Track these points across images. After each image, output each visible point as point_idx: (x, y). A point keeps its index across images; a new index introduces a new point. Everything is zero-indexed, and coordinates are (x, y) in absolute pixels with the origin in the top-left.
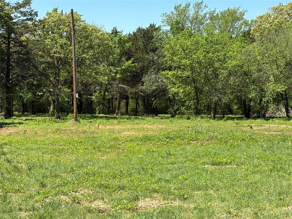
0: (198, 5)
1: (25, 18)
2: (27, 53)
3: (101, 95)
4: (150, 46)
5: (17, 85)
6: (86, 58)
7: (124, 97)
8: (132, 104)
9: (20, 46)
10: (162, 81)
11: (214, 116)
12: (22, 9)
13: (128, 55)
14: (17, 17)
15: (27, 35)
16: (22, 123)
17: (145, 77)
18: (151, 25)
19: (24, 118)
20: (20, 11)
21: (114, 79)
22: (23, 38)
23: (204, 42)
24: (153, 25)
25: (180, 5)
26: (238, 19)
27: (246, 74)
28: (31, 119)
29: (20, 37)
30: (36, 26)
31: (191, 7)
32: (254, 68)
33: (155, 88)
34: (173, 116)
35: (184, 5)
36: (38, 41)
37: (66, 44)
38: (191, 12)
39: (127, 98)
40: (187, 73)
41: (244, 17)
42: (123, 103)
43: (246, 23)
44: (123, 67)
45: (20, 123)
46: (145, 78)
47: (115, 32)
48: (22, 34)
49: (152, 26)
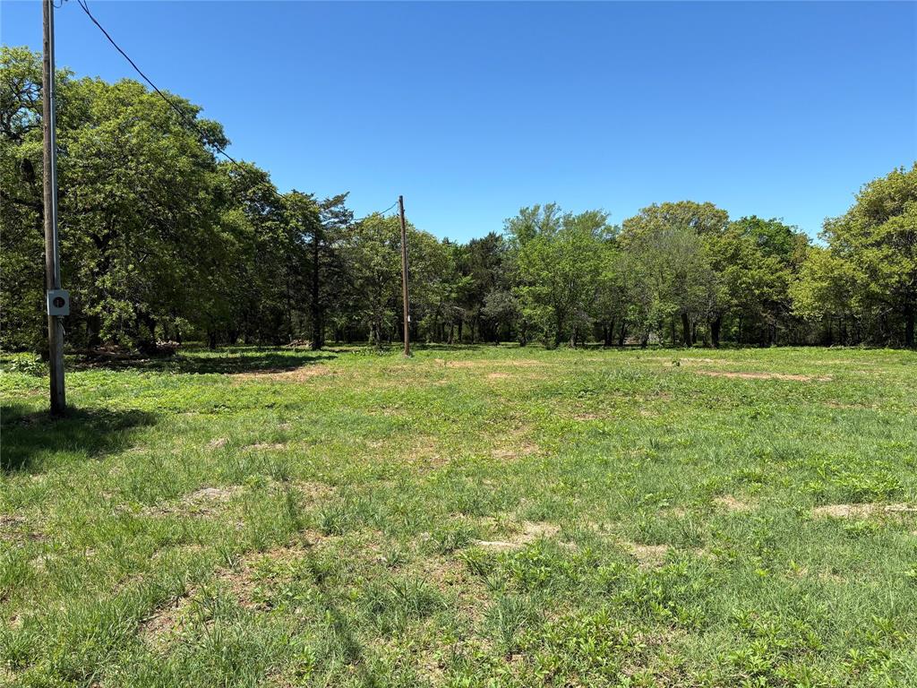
0: (549, 208)
1: (336, 220)
2: (340, 266)
3: (433, 320)
4: (492, 258)
5: (327, 307)
6: (415, 272)
7: (458, 321)
8: (466, 330)
9: (330, 256)
10: (510, 301)
11: (575, 344)
12: (332, 209)
13: (463, 269)
14: (326, 220)
15: (340, 242)
16: (335, 357)
17: (487, 296)
18: (490, 234)
19: (337, 349)
20: (331, 211)
21: (448, 299)
22: (335, 246)
23: (570, 247)
24: (493, 233)
25: (527, 208)
26: (597, 225)
27: (622, 290)
28: (346, 351)
29: (331, 244)
30: (351, 230)
31: (541, 210)
32: (630, 284)
33: (501, 309)
34: (523, 345)
35: (532, 208)
36: (353, 249)
37: (389, 253)
38: (542, 216)
39: (461, 323)
40: (546, 290)
41: (607, 222)
42: (456, 329)
43: (608, 229)
44: (460, 284)
45: (330, 358)
46: (488, 298)
47: (446, 242)
48: (333, 240)
49: (492, 235)
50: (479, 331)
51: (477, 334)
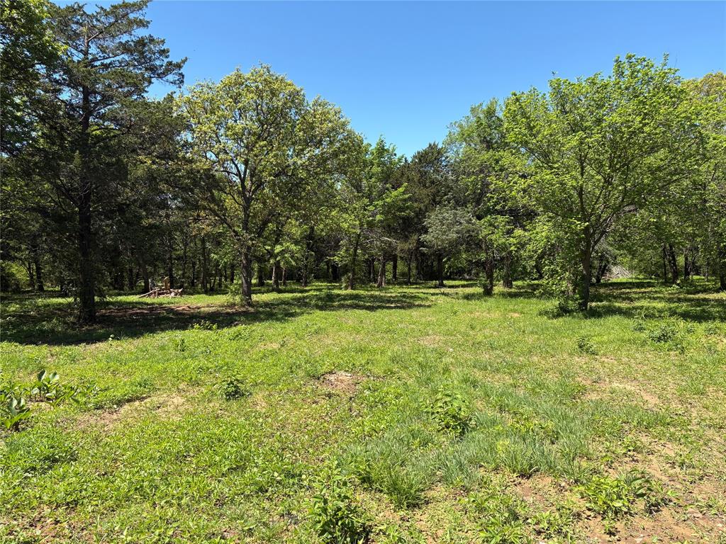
3: (350, 255)
7: (390, 256)
8: (401, 267)
17: (429, 218)
18: (430, 145)
24: (434, 144)
25: (481, 105)
33: (455, 236)
39: (394, 259)
42: (389, 266)
44: (387, 200)
46: (431, 220)
50: (417, 268)
51: (414, 272)
